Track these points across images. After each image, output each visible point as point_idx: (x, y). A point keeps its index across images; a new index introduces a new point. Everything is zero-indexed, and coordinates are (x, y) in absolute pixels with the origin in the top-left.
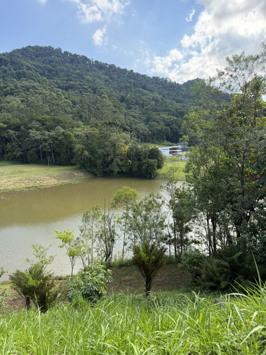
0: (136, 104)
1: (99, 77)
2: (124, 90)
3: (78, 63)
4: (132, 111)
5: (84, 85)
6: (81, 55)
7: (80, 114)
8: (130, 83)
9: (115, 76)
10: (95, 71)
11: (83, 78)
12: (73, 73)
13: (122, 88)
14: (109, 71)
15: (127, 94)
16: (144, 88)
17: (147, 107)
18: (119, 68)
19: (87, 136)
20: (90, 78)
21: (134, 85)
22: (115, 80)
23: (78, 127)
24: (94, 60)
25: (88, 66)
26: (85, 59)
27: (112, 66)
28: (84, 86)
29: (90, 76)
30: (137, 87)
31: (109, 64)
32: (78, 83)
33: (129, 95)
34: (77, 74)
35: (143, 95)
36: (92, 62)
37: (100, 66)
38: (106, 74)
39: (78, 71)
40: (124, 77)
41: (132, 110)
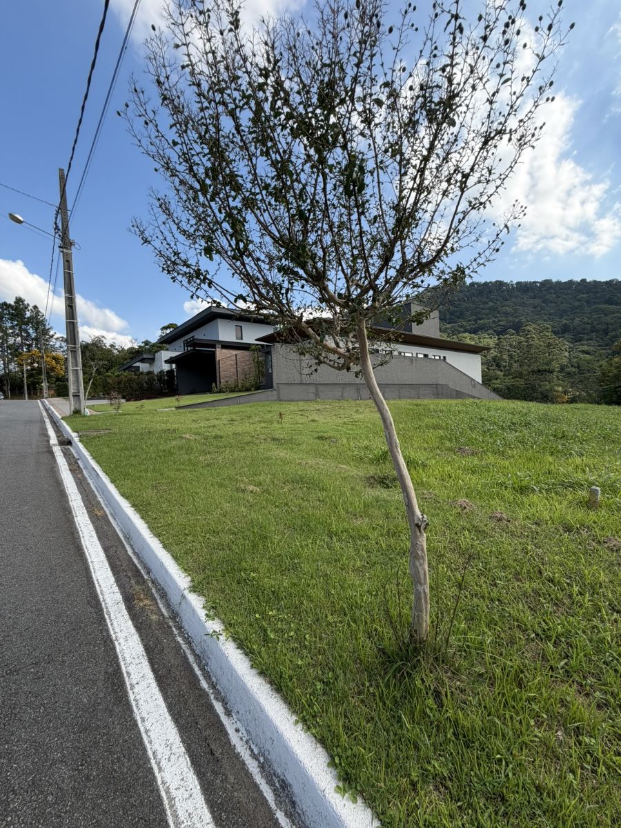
0: (592, 332)
1: (523, 304)
2: (569, 313)
3: (490, 292)
4: (583, 345)
5: (499, 321)
6: (493, 280)
8: (579, 301)
9: (552, 297)
10: (517, 297)
11: (498, 312)
12: (483, 309)
13: (565, 311)
14: (540, 291)
15: (573, 319)
16: (610, 302)
17: (614, 333)
18: (559, 283)
19: (508, 389)
20: (509, 310)
21: (588, 302)
22: (551, 302)
23: (497, 379)
24: (515, 282)
25: (506, 293)
27: (547, 284)
28: (501, 323)
29: (509, 306)
30: (595, 303)
31: (540, 280)
32: (491, 320)
33: (577, 320)
34: (490, 309)
35: (606, 315)
37: (524, 288)
38: (535, 297)
39: (491, 304)
40: (568, 294)
41: (582, 342)
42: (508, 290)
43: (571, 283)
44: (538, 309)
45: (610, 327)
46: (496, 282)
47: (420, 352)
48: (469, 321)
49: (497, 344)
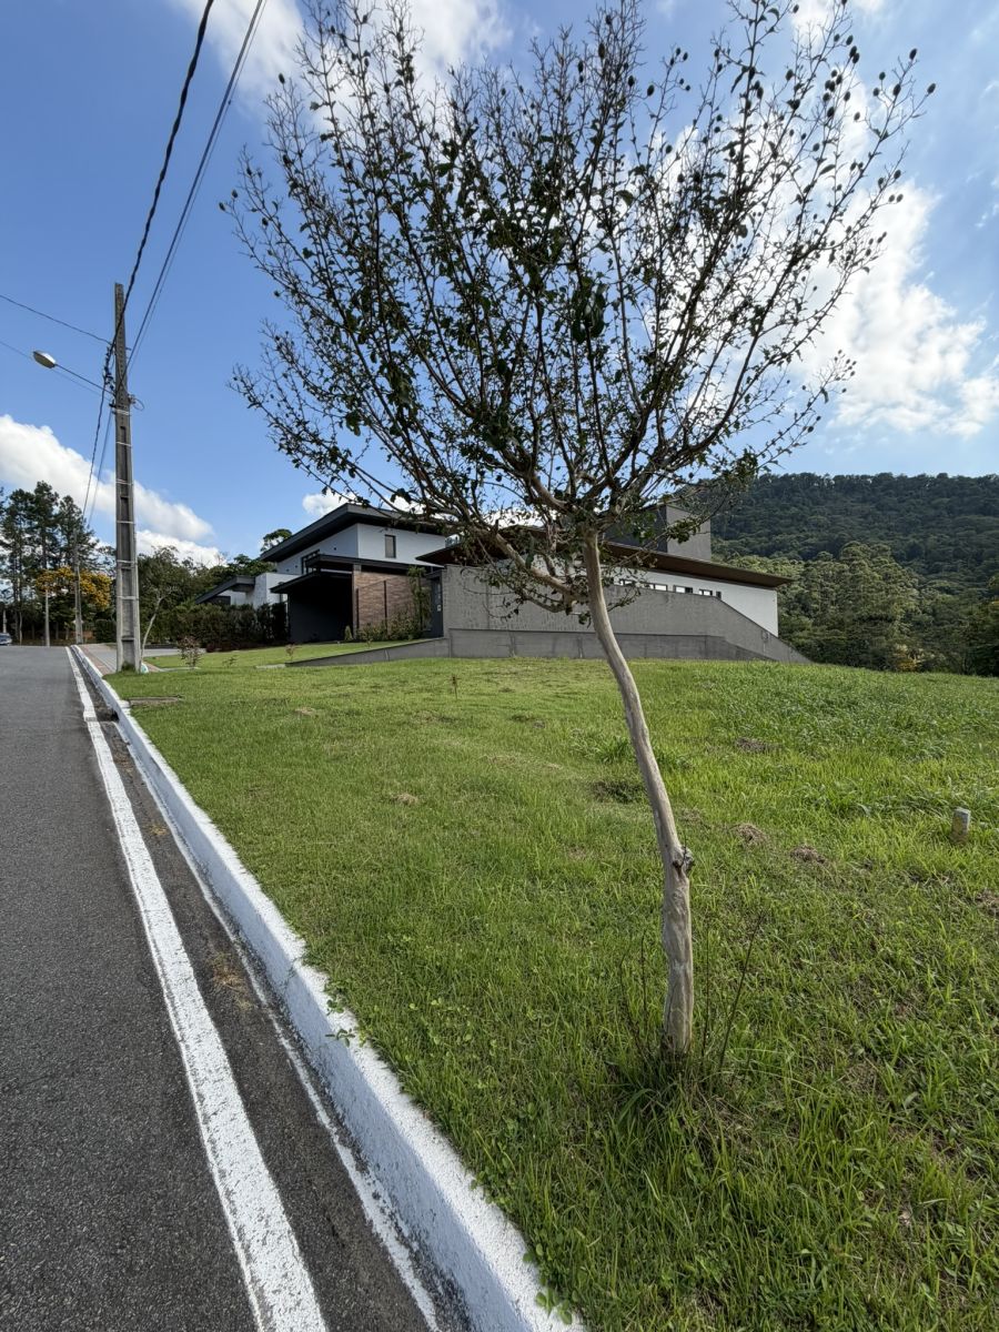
0: (956, 557)
1: (846, 512)
2: (919, 527)
3: (793, 491)
4: (941, 578)
5: (807, 537)
6: (798, 472)
8: (936, 508)
9: (892, 500)
10: (836, 499)
12: (781, 518)
13: (911, 524)
14: (874, 491)
15: (925, 538)
16: (985, 511)
17: (991, 561)
18: (902, 479)
19: (821, 646)
20: (823, 519)
21: (950, 510)
22: (891, 509)
23: (802, 630)
24: (832, 476)
25: (818, 493)
26: (809, 478)
27: (884, 479)
28: (809, 540)
29: (823, 514)
30: (961, 512)
31: (873, 474)
32: (793, 536)
33: (932, 539)
34: (792, 517)
35: (979, 531)
36: (828, 480)
37: (848, 485)
38: (864, 501)
39: (794, 510)
40: (918, 497)
41: (940, 574)
42: (821, 488)
43: (922, 479)
44: (870, 519)
45: (986, 550)
46: (803, 475)
47: (681, 583)
48: (759, 536)
49: (803, 574)
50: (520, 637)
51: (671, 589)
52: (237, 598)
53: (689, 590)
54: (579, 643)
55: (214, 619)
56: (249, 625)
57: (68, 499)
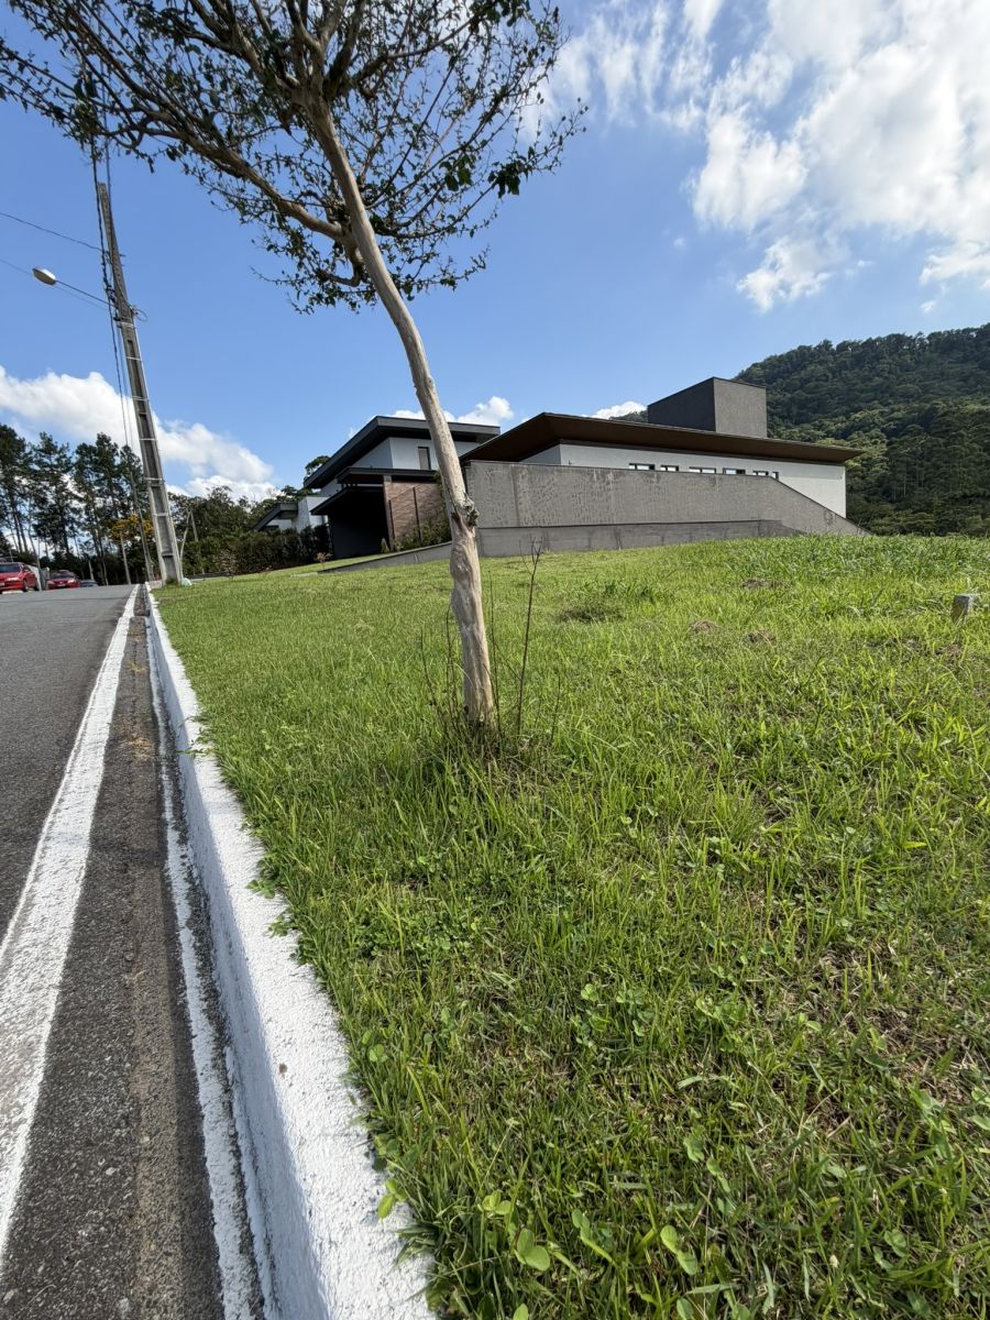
1: (942, 376)
3: (877, 358)
5: (893, 411)
6: (884, 335)
7: (885, 485)
10: (930, 363)
11: (892, 395)
12: (862, 391)
14: (978, 345)
20: (913, 388)
24: (926, 335)
25: (908, 357)
26: (898, 340)
28: (895, 414)
29: (913, 382)
32: (876, 412)
34: (874, 389)
36: (921, 340)
37: (947, 344)
38: (965, 360)
39: (877, 381)
42: (911, 351)
44: (972, 381)
46: (890, 337)
47: (731, 464)
49: (886, 454)
50: (552, 534)
51: (720, 471)
52: (283, 524)
53: (740, 472)
54: (617, 535)
55: (261, 544)
56: (295, 549)
57: (127, 448)
